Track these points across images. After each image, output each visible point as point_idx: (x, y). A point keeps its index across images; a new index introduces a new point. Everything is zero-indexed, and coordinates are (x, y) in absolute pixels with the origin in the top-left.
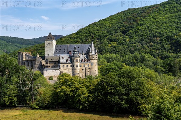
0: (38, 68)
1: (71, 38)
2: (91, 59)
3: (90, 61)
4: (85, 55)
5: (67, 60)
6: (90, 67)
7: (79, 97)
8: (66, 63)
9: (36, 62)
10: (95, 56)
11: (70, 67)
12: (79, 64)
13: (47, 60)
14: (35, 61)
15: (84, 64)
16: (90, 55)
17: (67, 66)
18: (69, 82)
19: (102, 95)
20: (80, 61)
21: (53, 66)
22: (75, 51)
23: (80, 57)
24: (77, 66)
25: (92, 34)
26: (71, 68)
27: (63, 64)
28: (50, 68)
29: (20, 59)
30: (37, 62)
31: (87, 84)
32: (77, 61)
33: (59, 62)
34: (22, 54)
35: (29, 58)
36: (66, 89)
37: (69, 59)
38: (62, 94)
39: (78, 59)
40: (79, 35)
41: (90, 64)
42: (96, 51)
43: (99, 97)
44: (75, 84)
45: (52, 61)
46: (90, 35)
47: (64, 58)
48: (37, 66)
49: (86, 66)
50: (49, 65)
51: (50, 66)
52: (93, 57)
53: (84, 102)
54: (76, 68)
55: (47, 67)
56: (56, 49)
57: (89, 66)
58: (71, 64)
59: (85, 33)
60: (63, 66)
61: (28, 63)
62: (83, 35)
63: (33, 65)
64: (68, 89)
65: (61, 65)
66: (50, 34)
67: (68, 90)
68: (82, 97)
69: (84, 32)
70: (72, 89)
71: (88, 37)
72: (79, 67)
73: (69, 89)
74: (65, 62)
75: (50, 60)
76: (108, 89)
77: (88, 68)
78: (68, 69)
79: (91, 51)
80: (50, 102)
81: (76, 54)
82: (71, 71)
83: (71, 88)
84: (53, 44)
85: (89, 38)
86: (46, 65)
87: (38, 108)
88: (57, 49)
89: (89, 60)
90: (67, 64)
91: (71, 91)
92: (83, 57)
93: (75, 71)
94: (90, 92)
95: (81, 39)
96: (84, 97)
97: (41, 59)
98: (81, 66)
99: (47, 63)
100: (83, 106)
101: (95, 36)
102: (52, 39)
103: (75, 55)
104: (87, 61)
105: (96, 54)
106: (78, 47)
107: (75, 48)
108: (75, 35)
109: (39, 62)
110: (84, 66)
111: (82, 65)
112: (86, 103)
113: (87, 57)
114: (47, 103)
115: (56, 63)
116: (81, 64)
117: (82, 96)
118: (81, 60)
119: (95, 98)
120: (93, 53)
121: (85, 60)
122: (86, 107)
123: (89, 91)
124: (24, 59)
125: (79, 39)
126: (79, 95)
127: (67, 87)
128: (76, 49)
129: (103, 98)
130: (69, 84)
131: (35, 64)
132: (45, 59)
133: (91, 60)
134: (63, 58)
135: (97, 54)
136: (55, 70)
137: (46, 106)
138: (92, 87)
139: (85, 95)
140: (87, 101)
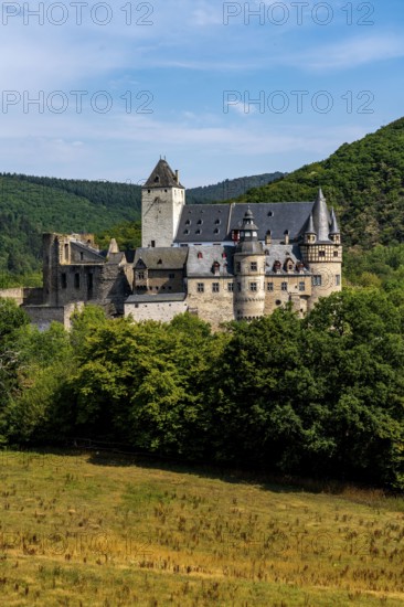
0: (112, 293)
1: (301, 181)
2: (312, 262)
3: (308, 268)
4: (291, 246)
5: (215, 266)
6: (308, 291)
7: (146, 402)
8: (211, 274)
9: (105, 270)
10: (329, 250)
11: (226, 293)
12: (261, 280)
13: (140, 262)
14: (101, 267)
15: (286, 280)
16: (308, 245)
17: (216, 288)
18: (117, 343)
19: (233, 399)
20: (270, 269)
21: (163, 288)
22: (247, 227)
23: (267, 252)
24: (254, 287)
25: (386, 162)
26: (230, 295)
27: (199, 281)
28: (153, 293)
29: (48, 262)
30: (109, 274)
31: (186, 353)
32: (254, 266)
33: (183, 271)
34: (56, 240)
35: (86, 258)
36: (101, 373)
37: (223, 261)
38: (85, 390)
39: (260, 260)
40: (332, 170)
41: (308, 281)
42: (336, 229)
43: (222, 405)
44: (136, 352)
45: (160, 266)
46: (377, 169)
47: (204, 256)
48: (107, 287)
49: (291, 288)
50: (148, 282)
51: (154, 289)
52: (322, 254)
53: (167, 425)
54: (250, 296)
55: (142, 289)
56: (184, 220)
57: (302, 288)
58: (231, 281)
59: (356, 162)
60: (201, 288)
61: (77, 276)
62: (347, 168)
63: (94, 283)
64: (110, 371)
65: (192, 285)
66: (162, 162)
67: (108, 375)
68: (155, 405)
69: (354, 157)
70: (124, 373)
71: (368, 176)
72: (261, 293)
73: (114, 374)
74: (207, 270)
75: (154, 265)
76: (254, 374)
77: (302, 296)
78: (219, 299)
79: (312, 229)
80: (46, 419)
81: (251, 238)
82: (231, 306)
83: (121, 368)
84: (171, 202)
85: (371, 180)
86: (138, 282)
87: (5, 444)
88: (188, 222)
89: (304, 262)
90: (216, 281)
91: (119, 381)
92: (281, 251)
93: (246, 306)
94: (194, 385)
95: (341, 185)
96: (165, 407)
97: (124, 262)
98: (270, 287)
99: (141, 276)
100: (162, 440)
101: (397, 171)
102: (167, 181)
103: (246, 244)
104: (297, 269)
105: (332, 238)
106: (270, 214)
107: (246, 215)
108: (320, 168)
109: (115, 273)
110: (284, 287)
111: (277, 282)
112: (173, 431)
113: (297, 252)
114: (33, 423)
115: (177, 274)
116: (270, 280)
117: (157, 401)
118: (271, 264)
119: (205, 410)
120: (324, 236)
121: (289, 262)
122: (174, 446)
123: (187, 380)
124: (63, 261)
125: (334, 184)
126: (146, 398)
127: (104, 365)
128: (249, 220)
129: (234, 413)
130: (115, 351)
131: (101, 280)
132: (136, 260)
133: (312, 265)
134: (199, 255)
135: (338, 242)
136: (167, 304)
137: (32, 436)
138: (203, 367)
139: (168, 399)
140: (177, 423)
